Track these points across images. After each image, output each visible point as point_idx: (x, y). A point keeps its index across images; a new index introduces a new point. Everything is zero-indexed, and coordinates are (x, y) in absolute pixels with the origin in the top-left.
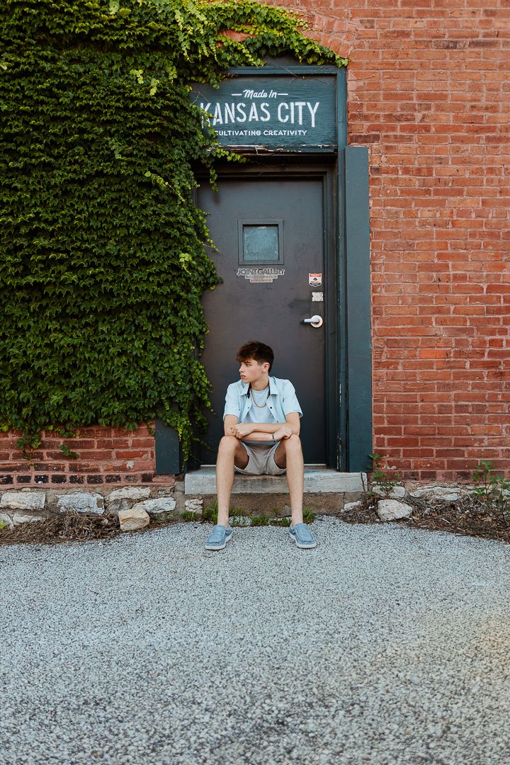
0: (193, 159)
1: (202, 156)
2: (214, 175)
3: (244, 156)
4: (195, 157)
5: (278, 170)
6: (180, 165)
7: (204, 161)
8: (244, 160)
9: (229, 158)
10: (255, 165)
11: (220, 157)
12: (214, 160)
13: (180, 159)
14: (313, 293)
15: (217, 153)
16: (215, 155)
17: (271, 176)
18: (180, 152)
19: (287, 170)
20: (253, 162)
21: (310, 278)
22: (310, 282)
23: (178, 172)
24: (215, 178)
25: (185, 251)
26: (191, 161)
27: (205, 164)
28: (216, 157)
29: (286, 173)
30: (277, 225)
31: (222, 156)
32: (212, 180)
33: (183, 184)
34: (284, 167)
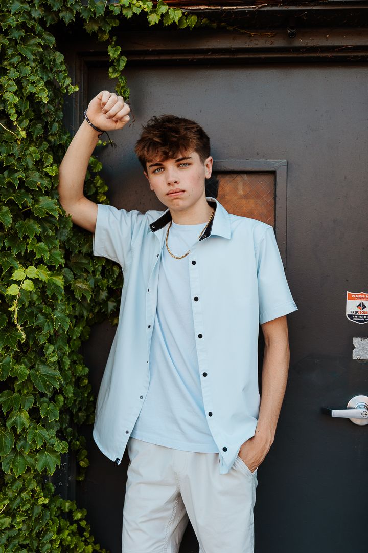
0: (61, 22)
1: (85, 16)
2: (118, 60)
3: (192, 13)
4: (67, 17)
5: (279, 43)
6: (24, 40)
7: (92, 27)
8: (193, 21)
9: (154, 19)
10: (220, 32)
11: (130, 15)
12: (116, 23)
13: (23, 26)
14: (356, 341)
15: (122, 7)
16: (117, 11)
17: (263, 56)
18: (27, 6)
19: (300, 42)
20: (215, 25)
21: (349, 302)
22: (348, 312)
23: (16, 60)
24: (122, 65)
25: (27, 260)
26: (58, 29)
27: (95, 34)
28: (121, 17)
29: (297, 49)
30: (273, 173)
31: (135, 14)
32: (115, 71)
33: (30, 89)
34: (292, 36)
